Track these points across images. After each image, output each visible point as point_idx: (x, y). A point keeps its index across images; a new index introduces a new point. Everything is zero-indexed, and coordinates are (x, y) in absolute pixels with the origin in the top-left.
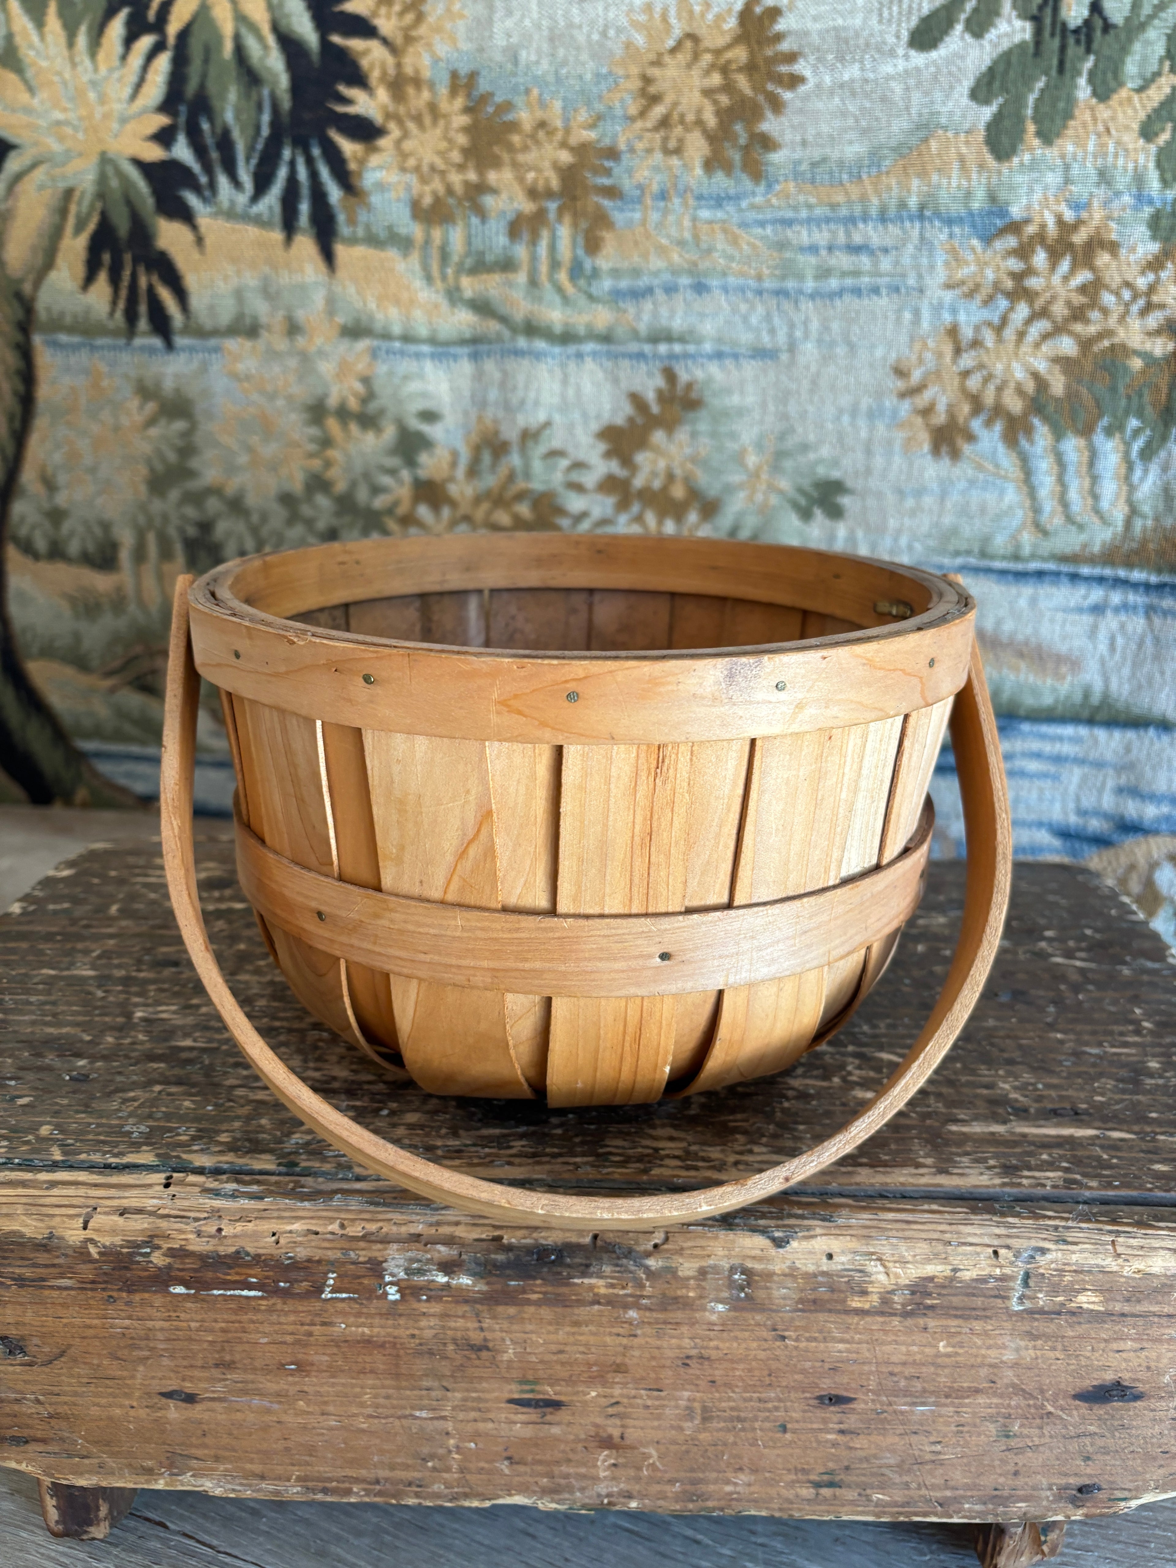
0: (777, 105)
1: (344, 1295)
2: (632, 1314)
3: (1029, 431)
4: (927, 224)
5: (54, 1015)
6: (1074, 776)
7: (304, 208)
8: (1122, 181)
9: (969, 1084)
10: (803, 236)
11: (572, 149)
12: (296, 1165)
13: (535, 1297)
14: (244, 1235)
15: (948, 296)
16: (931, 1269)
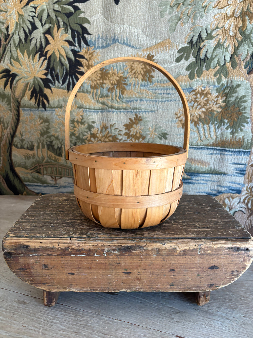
0: (153, 71)
1: (98, 255)
2: (142, 257)
3: (199, 124)
7: (71, 86)
8: (211, 83)
9: (191, 224)
11: (119, 77)
12: (89, 236)
13: (127, 254)
14: (83, 246)
16: (186, 248)
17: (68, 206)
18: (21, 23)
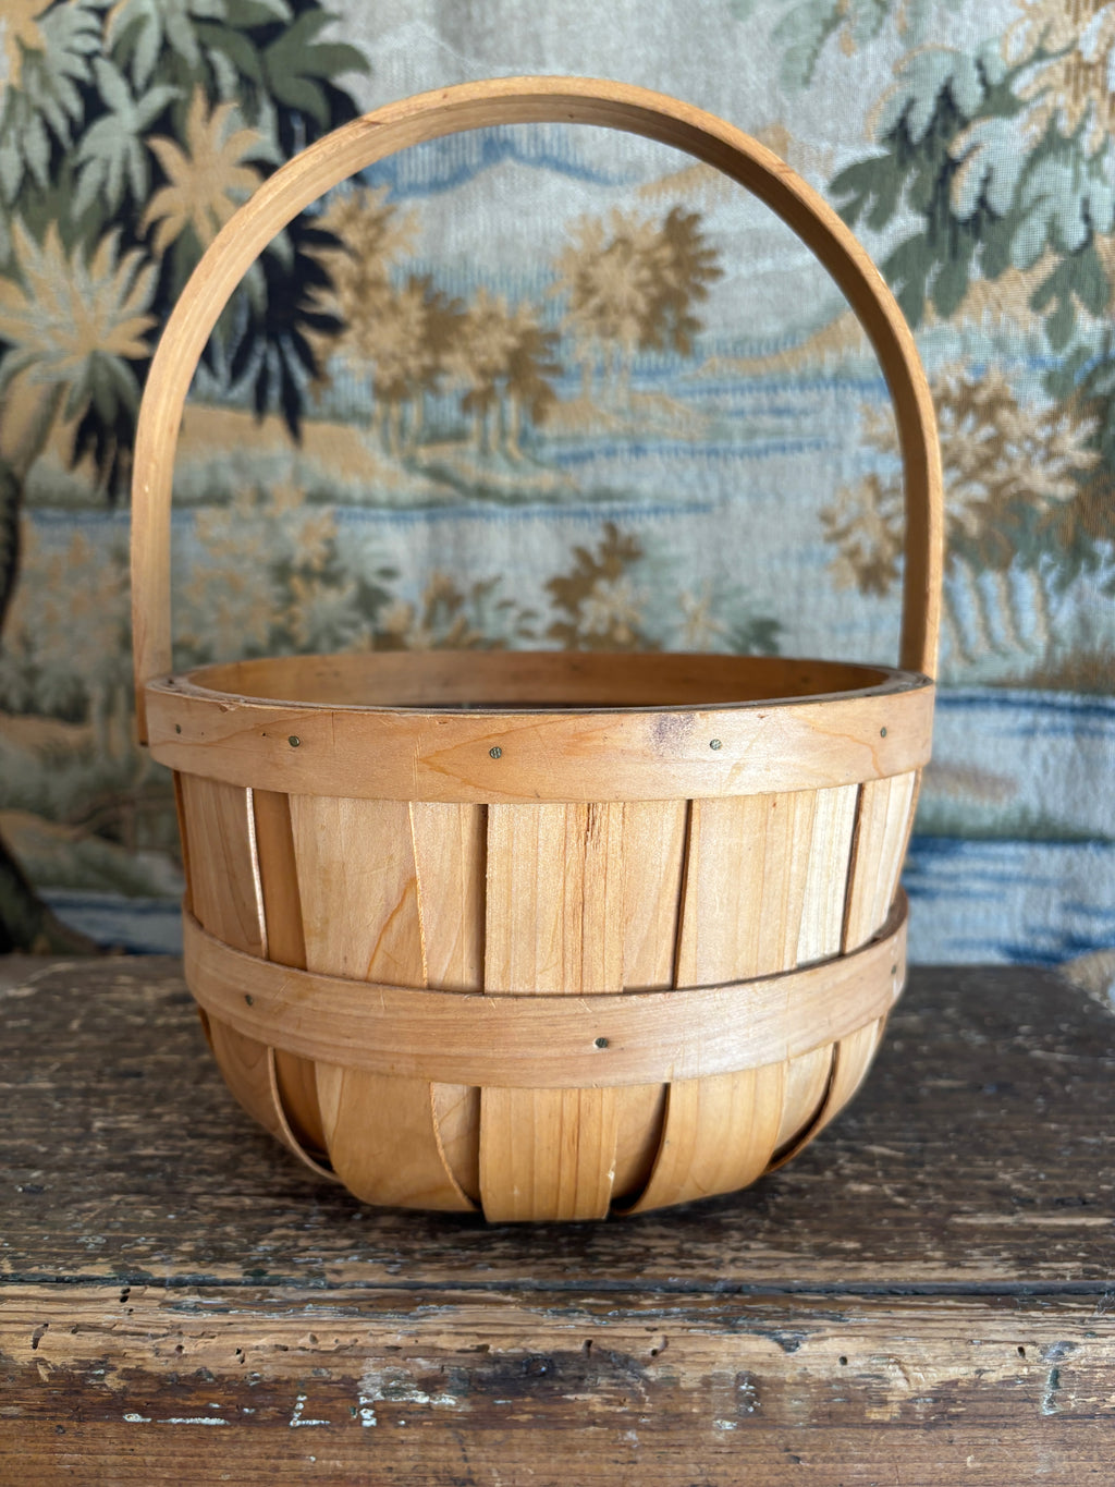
0: (701, 293)
1: (315, 1422)
2: (631, 1435)
3: (952, 569)
4: (840, 390)
5: (9, 1127)
6: (1019, 895)
7: (275, 393)
8: (1017, 345)
9: (965, 1175)
10: (730, 401)
11: (518, 335)
12: (263, 1273)
13: (524, 1418)
14: (206, 1352)
15: (865, 451)
16: (956, 1372)
17: (183, 1037)
18: (34, 88)
